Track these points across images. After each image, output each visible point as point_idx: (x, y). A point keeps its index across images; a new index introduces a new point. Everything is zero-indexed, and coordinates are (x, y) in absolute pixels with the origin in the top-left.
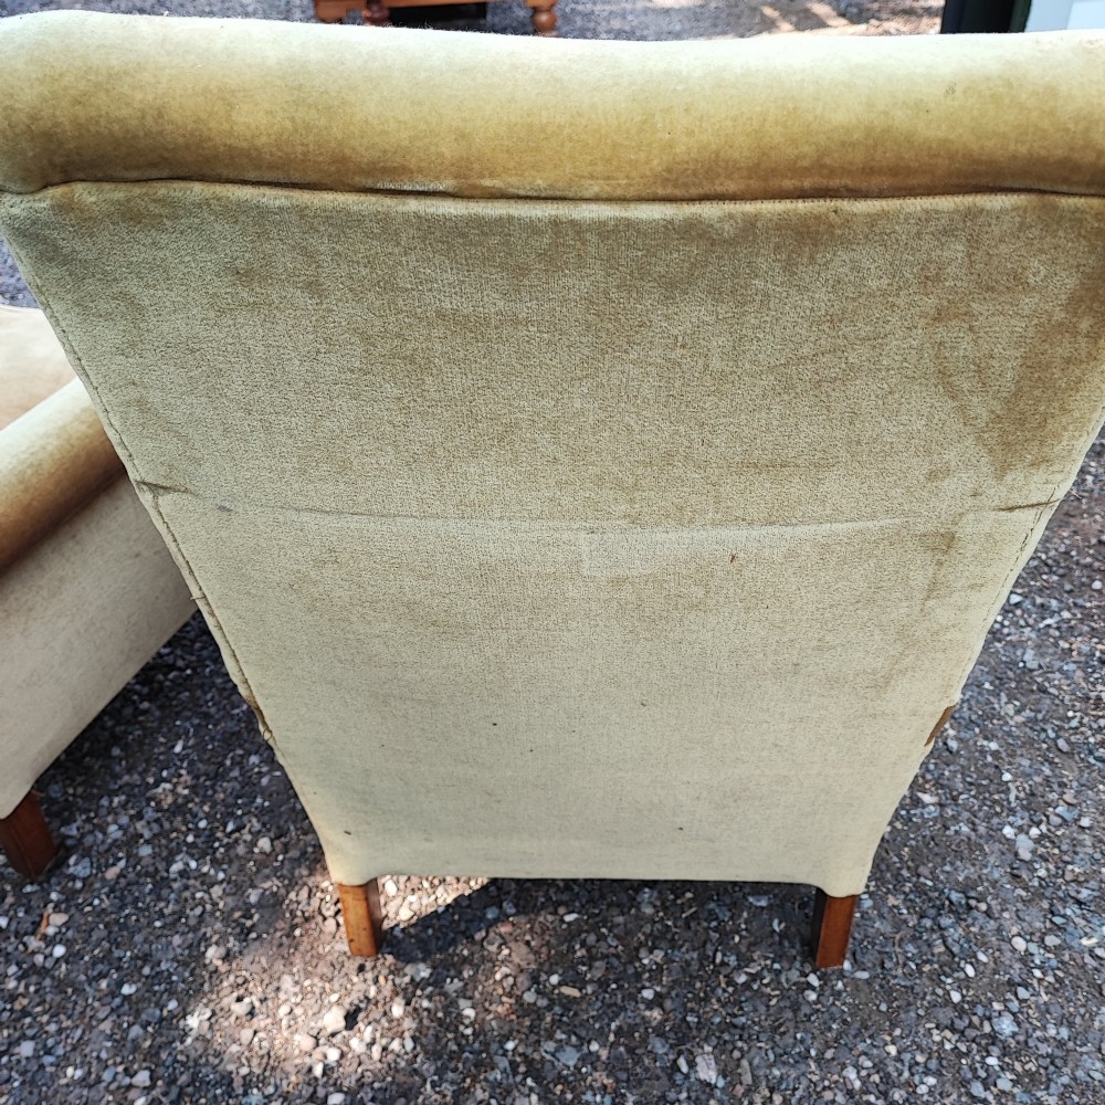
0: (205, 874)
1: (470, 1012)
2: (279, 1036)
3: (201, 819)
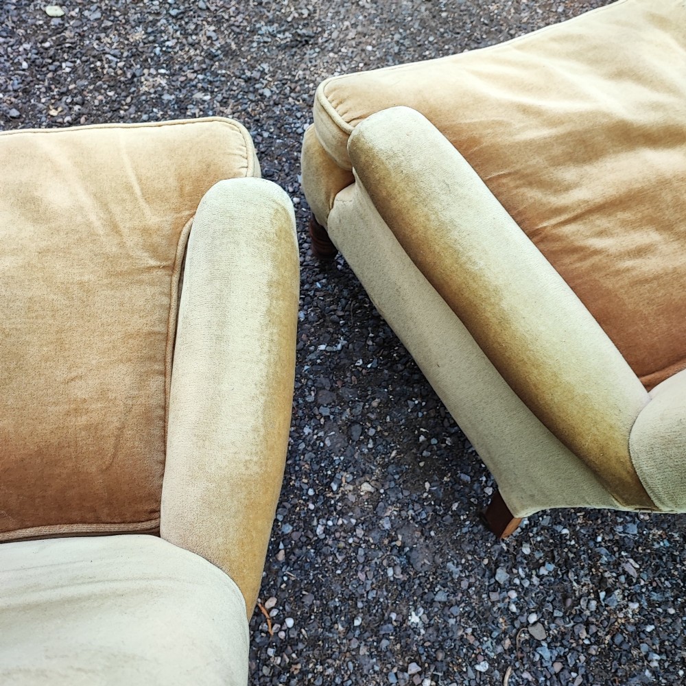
0: (342, 525)
1: (565, 531)
2: (472, 601)
3: (307, 490)
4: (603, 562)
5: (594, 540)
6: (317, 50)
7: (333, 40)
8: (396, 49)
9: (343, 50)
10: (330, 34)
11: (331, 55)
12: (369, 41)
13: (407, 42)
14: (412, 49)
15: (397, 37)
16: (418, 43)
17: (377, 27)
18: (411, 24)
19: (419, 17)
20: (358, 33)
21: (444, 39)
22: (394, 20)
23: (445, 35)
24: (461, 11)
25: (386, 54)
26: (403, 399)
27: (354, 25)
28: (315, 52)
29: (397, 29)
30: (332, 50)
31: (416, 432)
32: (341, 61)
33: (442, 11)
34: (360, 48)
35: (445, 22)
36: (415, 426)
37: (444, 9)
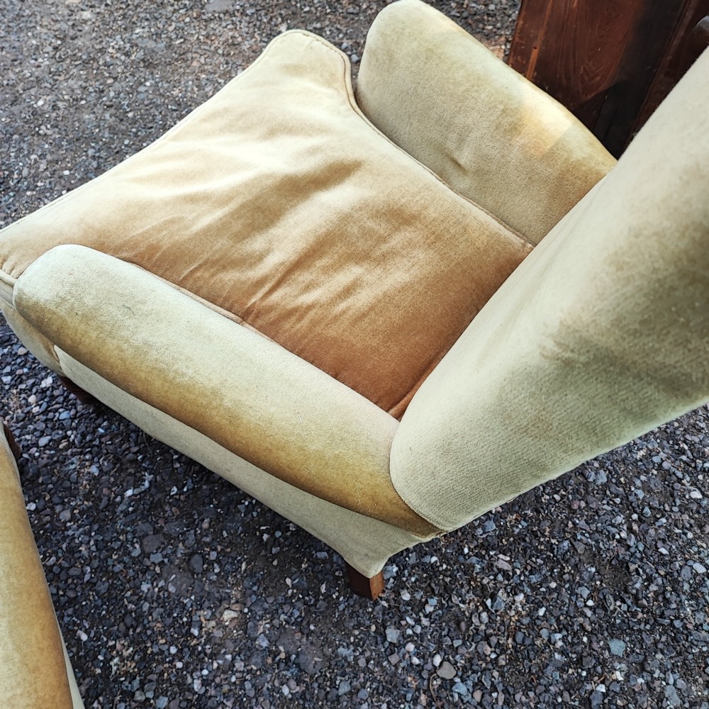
0: (218, 668)
1: (434, 559)
2: (375, 674)
3: (169, 650)
4: (478, 571)
5: (462, 553)
6: (12, 194)
7: (25, 178)
8: (95, 164)
9: (39, 184)
10: (20, 173)
11: (29, 193)
12: (64, 165)
13: (103, 154)
14: (111, 159)
15: (91, 152)
16: (115, 151)
17: (66, 150)
18: (100, 134)
19: (106, 126)
20: (49, 162)
21: (140, 138)
22: (82, 136)
23: (139, 133)
24: (146, 106)
25: (86, 172)
26: (232, 507)
27: (42, 156)
28: (11, 197)
29: (88, 144)
30: (28, 189)
31: (258, 533)
32: (42, 196)
33: (127, 112)
34: (56, 176)
35: (134, 121)
36: (254, 527)
37: (128, 110)
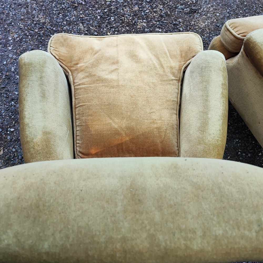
6: (199, 15)
7: (205, 11)
8: (228, 15)
9: (208, 15)
10: (203, 9)
11: (204, 16)
12: (218, 12)
13: (232, 13)
14: (234, 15)
15: (228, 11)
16: (236, 13)
17: (220, 7)
18: (233, 6)
19: (236, 4)
20: (214, 9)
21: (246, 12)
22: (227, 4)
23: (246, 10)
24: (252, 2)
25: (224, 17)
26: (232, 139)
27: (212, 6)
28: (198, 15)
29: (228, 8)
30: (204, 15)
31: (237, 151)
32: (208, 19)
33: (245, 2)
34: (214, 14)
35: (246, 6)
36: (237, 149)
37: (245, 1)
